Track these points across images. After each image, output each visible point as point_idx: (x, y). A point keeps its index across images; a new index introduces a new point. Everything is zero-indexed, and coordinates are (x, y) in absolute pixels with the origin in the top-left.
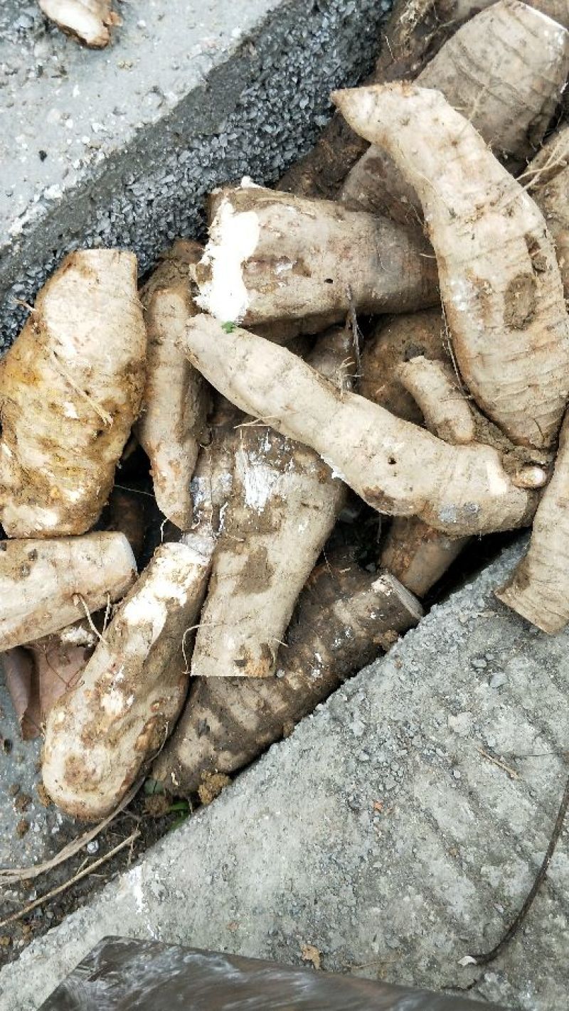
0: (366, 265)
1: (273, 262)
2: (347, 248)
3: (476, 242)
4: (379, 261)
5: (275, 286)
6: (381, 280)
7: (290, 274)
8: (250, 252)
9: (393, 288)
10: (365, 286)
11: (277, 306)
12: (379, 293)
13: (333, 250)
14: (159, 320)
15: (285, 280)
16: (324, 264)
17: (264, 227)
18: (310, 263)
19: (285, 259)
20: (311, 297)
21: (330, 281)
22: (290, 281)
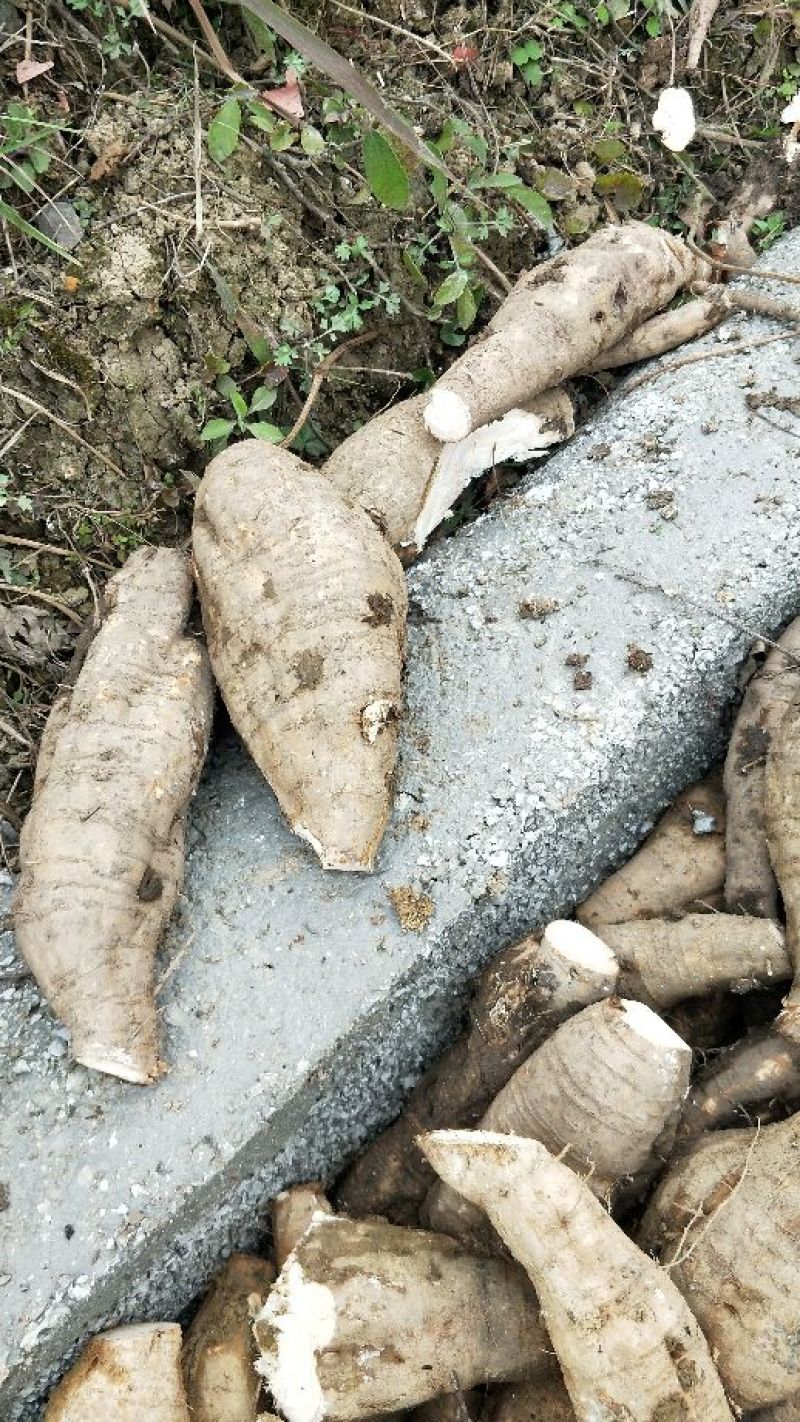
0: (474, 1342)
1: (354, 1351)
2: (448, 1323)
3: (605, 1355)
4: (489, 1333)
5: (359, 1380)
6: (495, 1357)
7: (377, 1364)
8: (325, 1339)
9: (510, 1365)
10: (475, 1368)
11: (362, 1405)
12: (494, 1371)
13: (428, 1330)
14: (208, 1397)
15: (372, 1373)
16: (421, 1348)
17: (342, 1313)
18: (402, 1348)
19: (370, 1348)
20: (406, 1390)
21: (428, 1367)
22: (378, 1374)
